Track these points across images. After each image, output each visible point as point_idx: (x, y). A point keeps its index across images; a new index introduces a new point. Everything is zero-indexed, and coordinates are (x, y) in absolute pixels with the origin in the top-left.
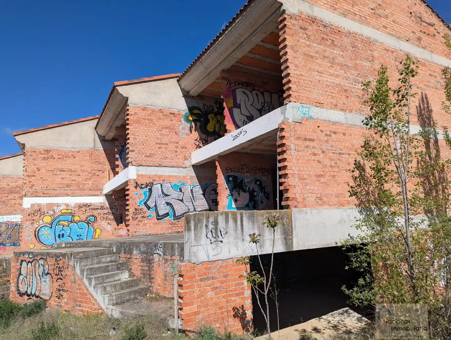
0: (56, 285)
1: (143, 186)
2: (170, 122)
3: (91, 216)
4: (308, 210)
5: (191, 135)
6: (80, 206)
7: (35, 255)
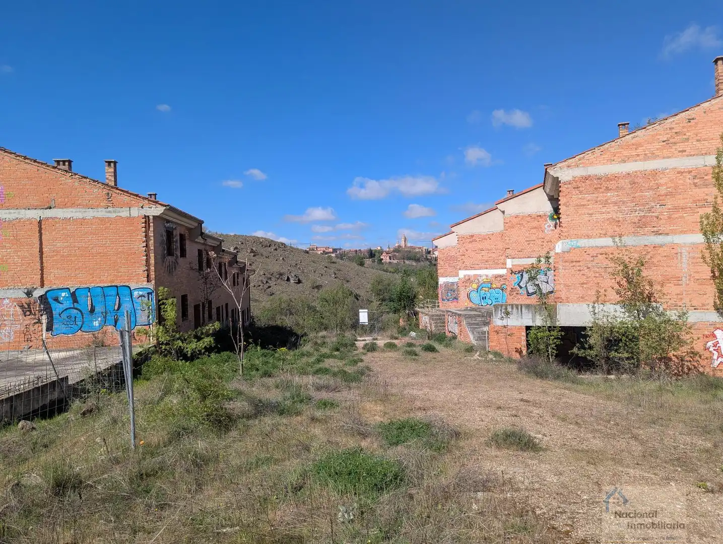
0: (459, 329)
1: (516, 273)
2: (537, 223)
3: (504, 284)
4: (571, 304)
5: (556, 230)
6: (496, 277)
7: (453, 313)
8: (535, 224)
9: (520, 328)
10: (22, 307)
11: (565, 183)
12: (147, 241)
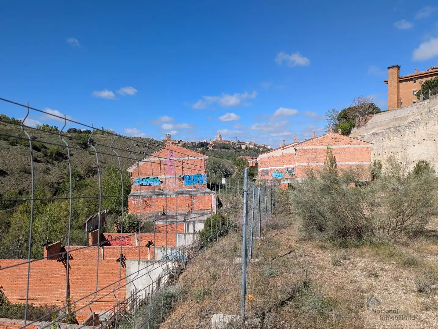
1: (286, 169)
3: (282, 172)
8: (291, 156)
9: (287, 184)
10: (178, 179)
11: (298, 150)
12: (205, 164)
